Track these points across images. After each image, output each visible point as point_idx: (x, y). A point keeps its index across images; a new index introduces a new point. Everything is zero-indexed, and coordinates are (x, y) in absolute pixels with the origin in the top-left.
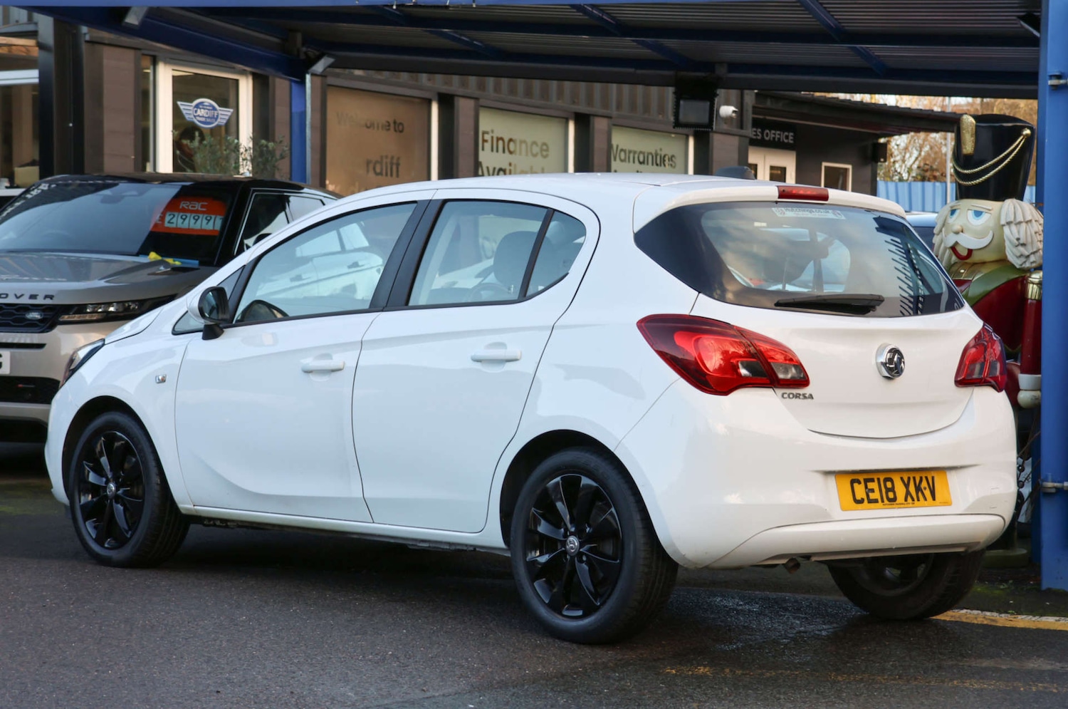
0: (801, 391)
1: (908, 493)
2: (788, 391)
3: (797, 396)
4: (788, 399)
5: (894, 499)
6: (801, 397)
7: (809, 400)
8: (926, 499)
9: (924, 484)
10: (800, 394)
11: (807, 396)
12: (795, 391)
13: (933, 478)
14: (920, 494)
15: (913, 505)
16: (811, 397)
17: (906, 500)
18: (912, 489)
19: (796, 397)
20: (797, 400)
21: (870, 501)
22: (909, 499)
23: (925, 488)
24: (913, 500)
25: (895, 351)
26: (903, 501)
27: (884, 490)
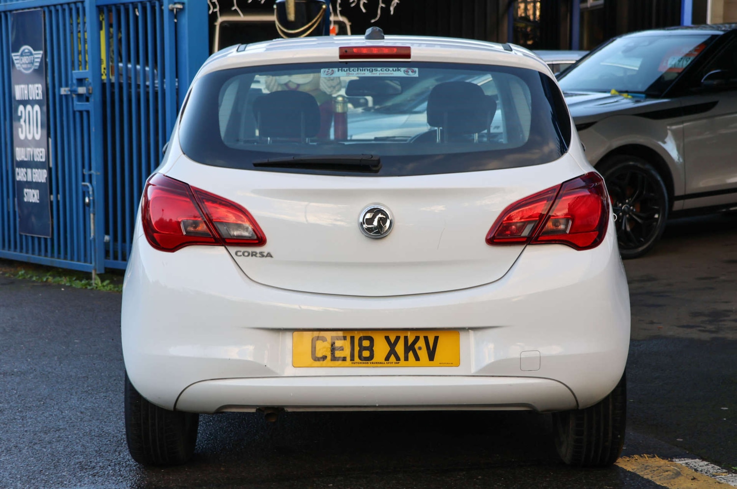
0: (258, 250)
1: (392, 352)
2: (243, 249)
3: (254, 254)
4: (243, 257)
5: (371, 357)
6: (258, 255)
7: (269, 258)
8: (417, 358)
9: (421, 343)
10: (256, 253)
11: (265, 254)
12: (250, 250)
13: (436, 338)
14: (411, 354)
15: (397, 365)
16: (269, 255)
17: (387, 358)
18: (400, 348)
19: (252, 256)
20: (254, 257)
21: (334, 358)
22: (393, 359)
23: (420, 348)
24: (398, 359)
25: (375, 211)
26: (383, 361)
27: (357, 348)
